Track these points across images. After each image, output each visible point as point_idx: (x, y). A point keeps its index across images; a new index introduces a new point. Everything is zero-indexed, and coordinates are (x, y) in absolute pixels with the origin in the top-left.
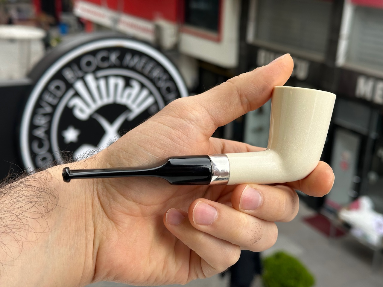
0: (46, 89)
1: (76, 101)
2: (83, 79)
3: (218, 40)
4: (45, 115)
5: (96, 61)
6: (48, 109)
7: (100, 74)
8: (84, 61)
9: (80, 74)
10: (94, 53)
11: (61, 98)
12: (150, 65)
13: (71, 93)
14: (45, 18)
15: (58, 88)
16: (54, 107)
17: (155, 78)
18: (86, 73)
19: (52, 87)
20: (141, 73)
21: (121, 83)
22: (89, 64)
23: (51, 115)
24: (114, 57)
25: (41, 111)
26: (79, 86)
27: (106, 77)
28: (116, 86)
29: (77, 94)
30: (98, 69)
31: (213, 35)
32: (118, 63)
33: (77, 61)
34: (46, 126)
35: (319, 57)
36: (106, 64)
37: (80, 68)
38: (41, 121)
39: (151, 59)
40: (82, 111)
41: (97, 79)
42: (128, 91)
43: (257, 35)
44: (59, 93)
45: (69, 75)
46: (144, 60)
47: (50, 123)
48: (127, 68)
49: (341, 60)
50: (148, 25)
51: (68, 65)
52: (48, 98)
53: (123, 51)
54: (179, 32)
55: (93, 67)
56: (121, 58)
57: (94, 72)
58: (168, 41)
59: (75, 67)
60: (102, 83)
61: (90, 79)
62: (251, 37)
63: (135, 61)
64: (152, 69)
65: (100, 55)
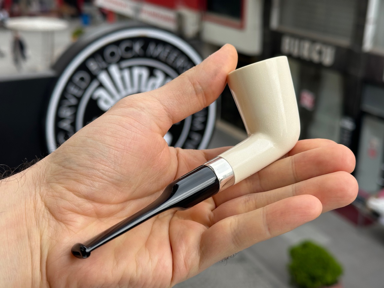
0: (70, 80)
1: (101, 93)
2: (107, 70)
3: (241, 27)
4: (70, 107)
5: (120, 51)
6: (73, 101)
7: (125, 64)
8: (108, 52)
9: (104, 65)
10: (117, 43)
11: (85, 90)
12: (175, 54)
13: (95, 84)
14: (68, 10)
15: (82, 79)
16: (79, 99)
17: (180, 67)
18: (110, 64)
19: (77, 79)
20: (165, 63)
21: (145, 73)
22: (113, 54)
23: (76, 107)
24: (137, 47)
25: (66, 103)
26: (103, 77)
27: (130, 68)
28: (140, 76)
29: (101, 85)
30: (122, 59)
31: (235, 22)
32: (142, 53)
33: (100, 52)
34: (71, 118)
35: (345, 42)
36: (129, 55)
37: (104, 59)
38: (67, 113)
39: (175, 48)
40: (106, 102)
41: (121, 69)
42: (152, 81)
43: (281, 20)
44: (83, 85)
45: (93, 66)
46: (168, 50)
47: (75, 115)
48: (151, 57)
49: (368, 45)
50: (170, 14)
51: (92, 56)
52: (73, 90)
53: (146, 41)
54: (202, 20)
55: (117, 58)
56: (145, 48)
57: (118, 62)
58: (191, 29)
59: (99, 58)
60: (126, 74)
61: (114, 70)
62: (274, 23)
63: (159, 51)
64: (176, 58)
65: (124, 46)
